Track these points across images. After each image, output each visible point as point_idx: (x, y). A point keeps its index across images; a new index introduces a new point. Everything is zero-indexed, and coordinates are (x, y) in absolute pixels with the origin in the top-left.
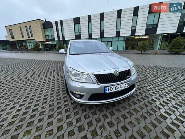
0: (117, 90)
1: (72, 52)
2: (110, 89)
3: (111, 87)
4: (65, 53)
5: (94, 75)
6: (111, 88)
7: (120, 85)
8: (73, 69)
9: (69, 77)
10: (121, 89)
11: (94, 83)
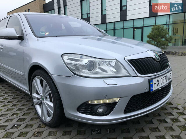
0: (163, 85)
1: (42, 34)
2: (156, 83)
3: (156, 79)
4: (18, 36)
5: (128, 60)
6: (157, 81)
7: (165, 75)
8: (80, 56)
9: (75, 74)
10: (166, 83)
11: (132, 75)
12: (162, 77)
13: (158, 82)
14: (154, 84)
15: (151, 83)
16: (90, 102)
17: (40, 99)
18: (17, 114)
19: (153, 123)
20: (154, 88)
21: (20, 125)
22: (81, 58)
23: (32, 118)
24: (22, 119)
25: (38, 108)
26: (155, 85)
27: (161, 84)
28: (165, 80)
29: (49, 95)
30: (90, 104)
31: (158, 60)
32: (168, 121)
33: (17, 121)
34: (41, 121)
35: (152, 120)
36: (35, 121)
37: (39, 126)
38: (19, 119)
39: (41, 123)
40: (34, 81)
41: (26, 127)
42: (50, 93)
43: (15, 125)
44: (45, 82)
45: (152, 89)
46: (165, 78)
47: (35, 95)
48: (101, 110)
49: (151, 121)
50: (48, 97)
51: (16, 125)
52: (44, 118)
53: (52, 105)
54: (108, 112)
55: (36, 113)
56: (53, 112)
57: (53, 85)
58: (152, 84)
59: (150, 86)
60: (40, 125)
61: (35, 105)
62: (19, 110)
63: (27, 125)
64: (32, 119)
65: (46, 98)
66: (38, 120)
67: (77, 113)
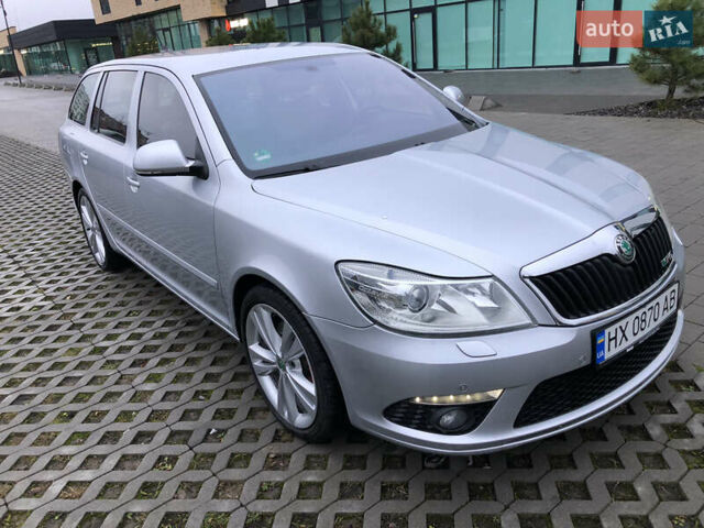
0: (641, 334)
1: (260, 157)
2: (615, 338)
7: (649, 306)
8: (388, 268)
9: (375, 322)
10: (651, 326)
11: (540, 322)
12: (639, 313)
13: (623, 332)
14: (610, 340)
15: (599, 342)
16: (418, 400)
17: (274, 364)
18: (207, 394)
19: (605, 439)
20: (610, 352)
21: (225, 431)
22: (390, 276)
23: (251, 409)
24: (226, 410)
25: (268, 383)
26: (613, 342)
27: (635, 334)
28: (647, 320)
29: (302, 359)
30: (418, 405)
31: (628, 262)
32: (655, 431)
33: (214, 418)
34: (279, 419)
35: (604, 429)
36: (260, 418)
37: (276, 438)
38: (217, 410)
39: (279, 427)
40: (253, 315)
41: (240, 439)
42: (303, 355)
43: (210, 430)
44: (288, 327)
45: (603, 357)
46: (648, 314)
47: (255, 348)
48: (448, 419)
49: (601, 430)
50: (298, 362)
51: (213, 431)
52: (286, 414)
53: (311, 388)
54: (470, 426)
55: (260, 392)
56: (314, 408)
57: (313, 340)
58: (603, 343)
59: (596, 347)
60: (277, 431)
61: (259, 377)
62: (208, 378)
63: (242, 431)
64: (252, 413)
65: (293, 365)
66: (270, 415)
67: (384, 423)
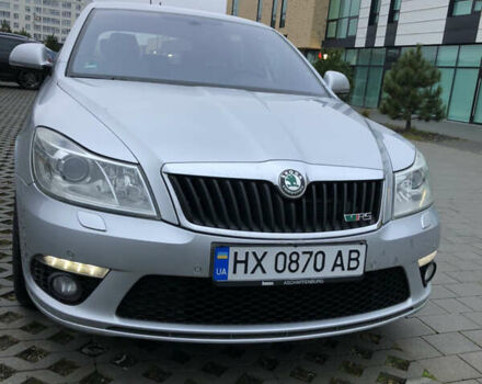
1: (88, 66)
2: (246, 262)
9: (36, 181)
10: (309, 274)
11: (164, 218)
13: (259, 264)
14: (236, 262)
15: (221, 257)
26: (241, 265)
27: (279, 271)
31: (289, 196)
45: (225, 277)
46: (304, 258)
58: (227, 260)
59: (214, 261)
